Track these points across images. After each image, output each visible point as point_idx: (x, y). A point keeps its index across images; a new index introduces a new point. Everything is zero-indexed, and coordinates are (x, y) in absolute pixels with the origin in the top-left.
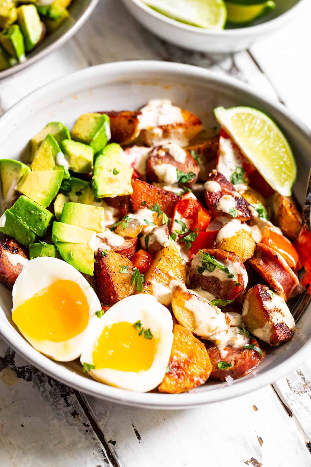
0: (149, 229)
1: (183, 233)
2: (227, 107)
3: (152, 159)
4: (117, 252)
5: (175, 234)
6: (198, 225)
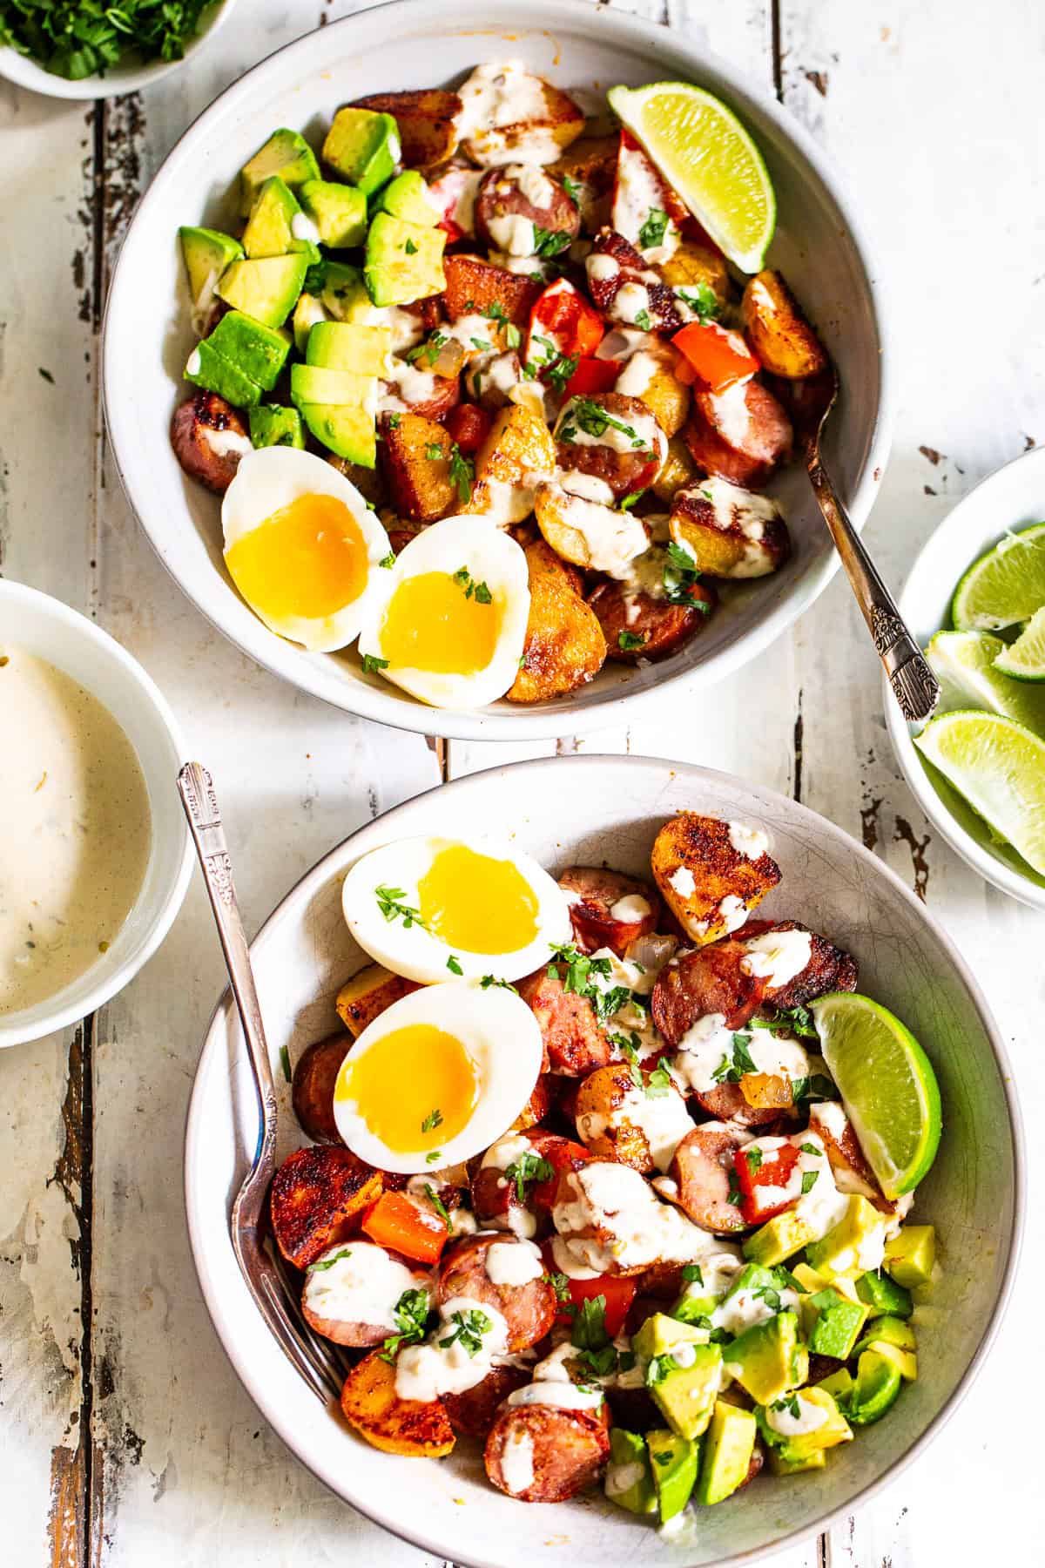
0: (481, 358)
1: (549, 362)
2: (633, 86)
3: (486, 201)
4: (418, 414)
5: (534, 365)
6: (577, 346)
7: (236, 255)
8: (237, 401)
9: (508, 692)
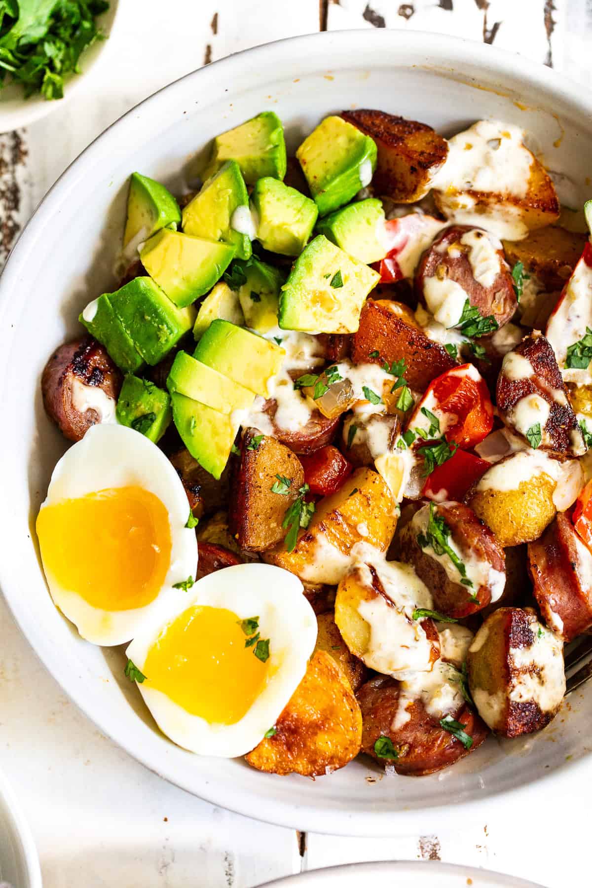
0: (365, 411)
1: (429, 437)
4: (282, 442)
5: (414, 434)
7: (170, 223)
8: (119, 362)
9: (247, 754)
